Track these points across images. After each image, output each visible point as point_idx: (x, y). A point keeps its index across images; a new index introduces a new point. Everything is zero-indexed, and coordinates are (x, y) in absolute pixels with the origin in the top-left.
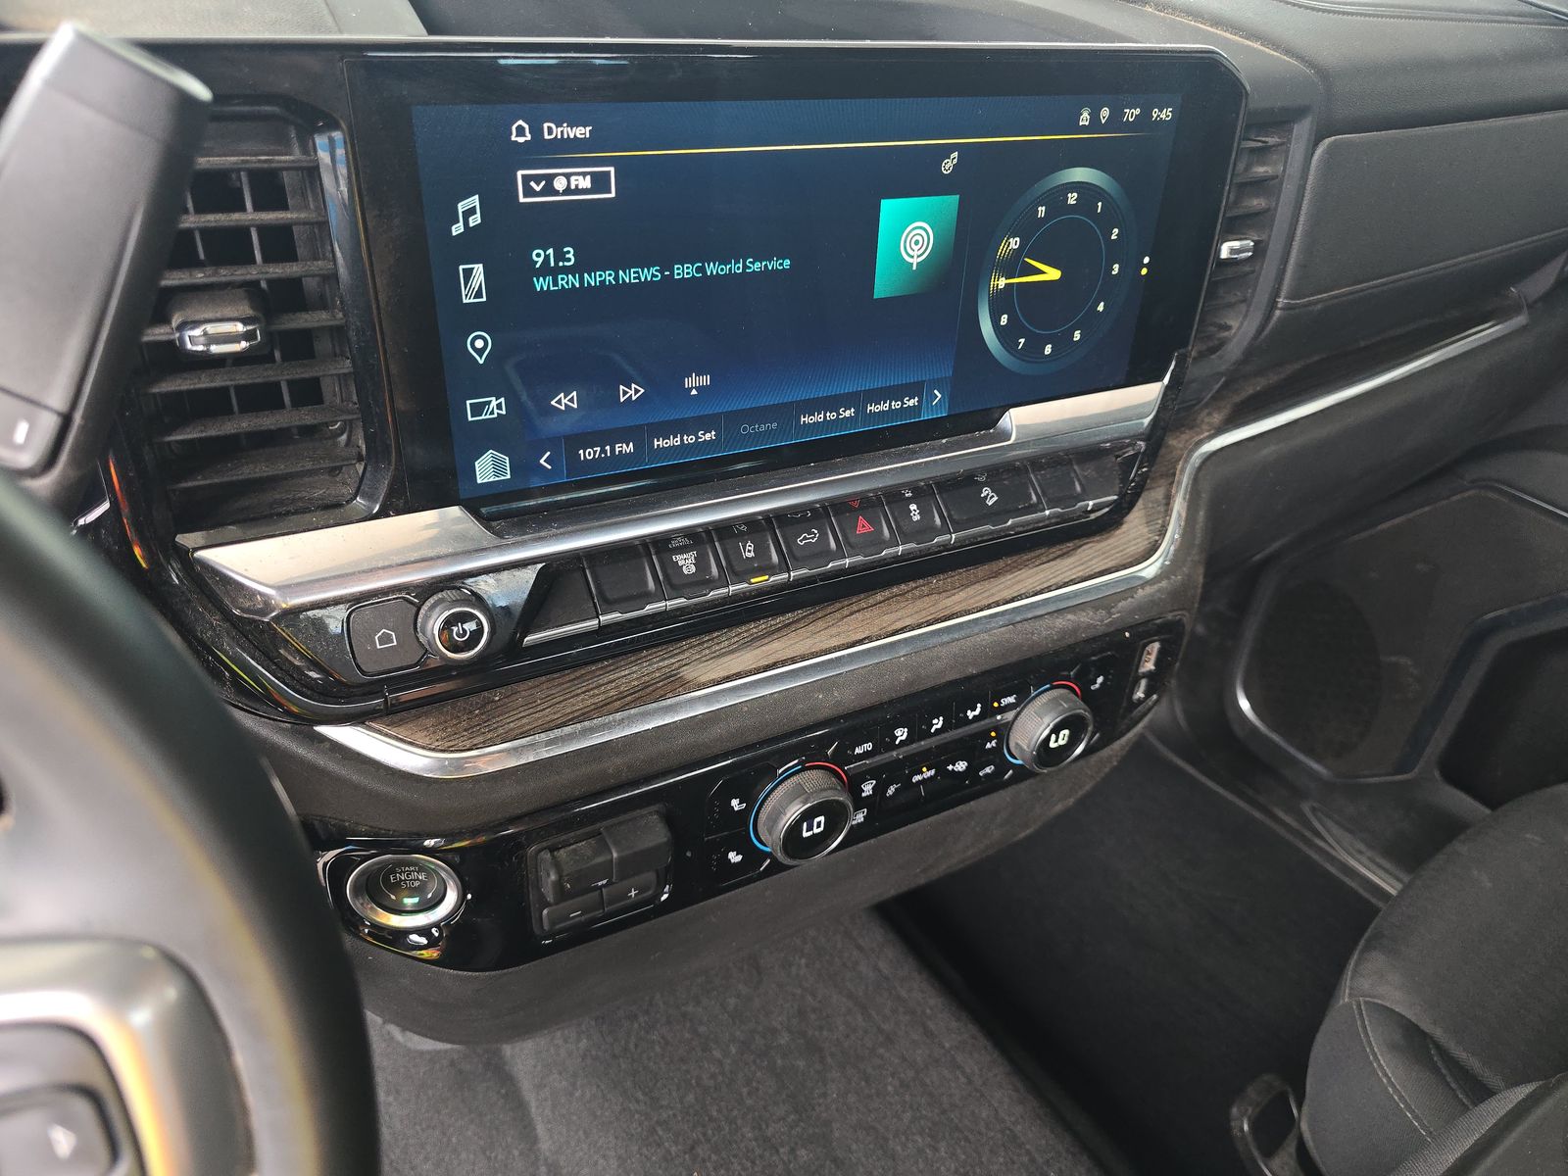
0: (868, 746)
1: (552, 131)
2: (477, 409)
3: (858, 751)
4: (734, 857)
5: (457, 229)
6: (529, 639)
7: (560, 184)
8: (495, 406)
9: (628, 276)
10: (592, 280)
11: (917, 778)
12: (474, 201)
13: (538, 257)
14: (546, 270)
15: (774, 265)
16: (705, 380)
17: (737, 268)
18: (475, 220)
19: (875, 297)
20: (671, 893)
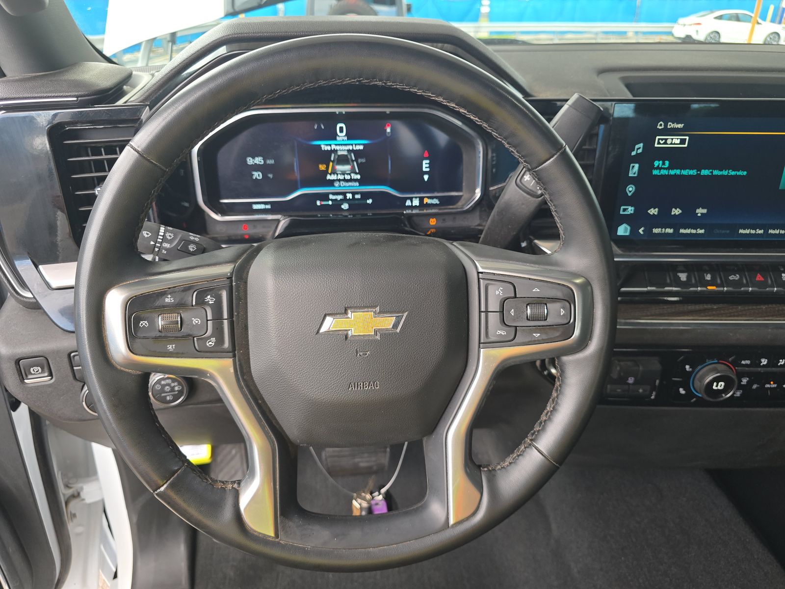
0: (748, 362)
1: (671, 125)
2: (625, 210)
3: (743, 362)
4: (682, 391)
5: (634, 153)
6: (623, 289)
7: (669, 141)
8: (630, 210)
9: (685, 172)
10: (672, 172)
11: (767, 386)
12: (641, 145)
13: (656, 163)
14: (658, 168)
15: (740, 173)
16: (705, 211)
17: (725, 173)
18: (640, 151)
19: (780, 188)
20: (656, 396)
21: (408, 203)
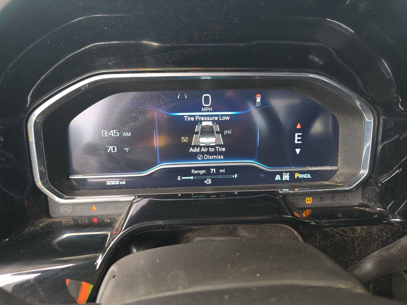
21: (278, 178)
